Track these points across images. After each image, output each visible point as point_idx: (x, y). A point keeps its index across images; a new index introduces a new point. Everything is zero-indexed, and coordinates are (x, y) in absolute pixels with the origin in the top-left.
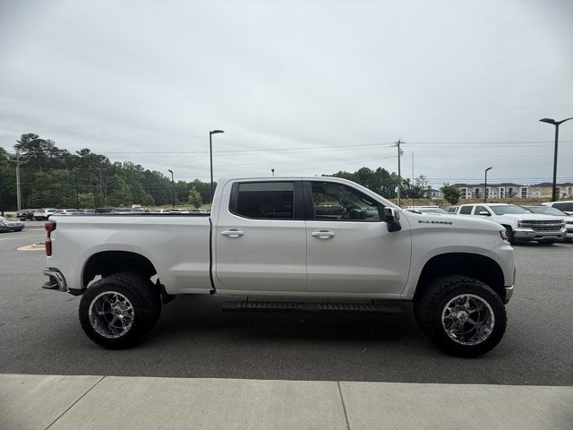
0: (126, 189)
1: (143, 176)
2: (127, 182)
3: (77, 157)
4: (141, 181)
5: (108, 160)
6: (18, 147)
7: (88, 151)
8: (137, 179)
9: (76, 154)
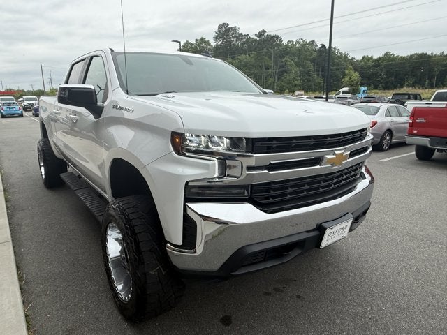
0: (296, 72)
1: (315, 55)
2: (297, 64)
3: (254, 41)
4: (313, 61)
5: (281, 40)
6: (216, 38)
7: (264, 31)
8: (307, 60)
9: (255, 38)
